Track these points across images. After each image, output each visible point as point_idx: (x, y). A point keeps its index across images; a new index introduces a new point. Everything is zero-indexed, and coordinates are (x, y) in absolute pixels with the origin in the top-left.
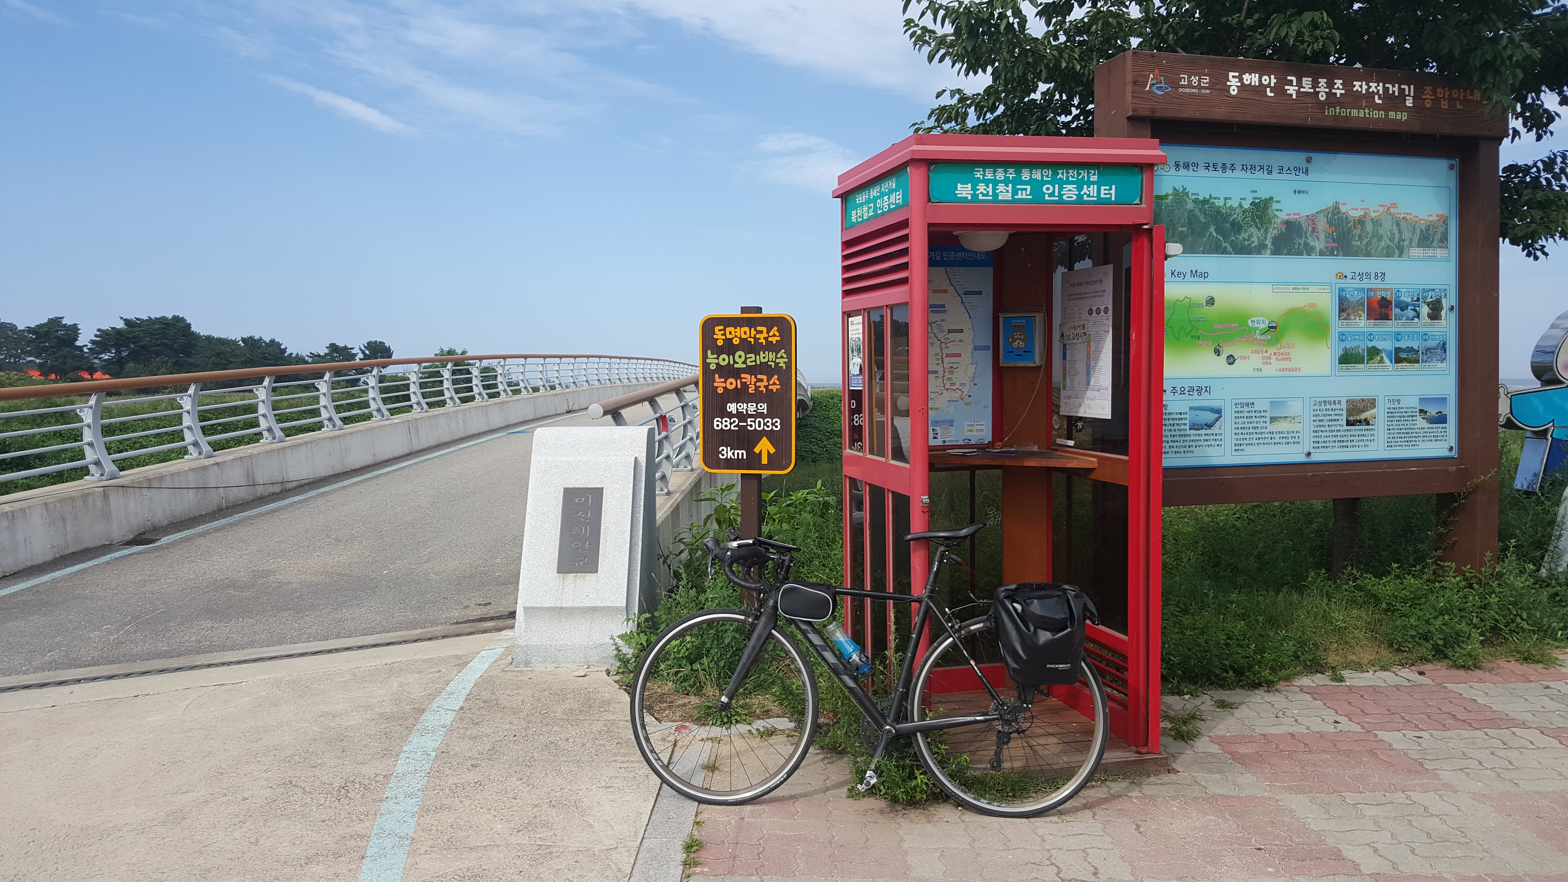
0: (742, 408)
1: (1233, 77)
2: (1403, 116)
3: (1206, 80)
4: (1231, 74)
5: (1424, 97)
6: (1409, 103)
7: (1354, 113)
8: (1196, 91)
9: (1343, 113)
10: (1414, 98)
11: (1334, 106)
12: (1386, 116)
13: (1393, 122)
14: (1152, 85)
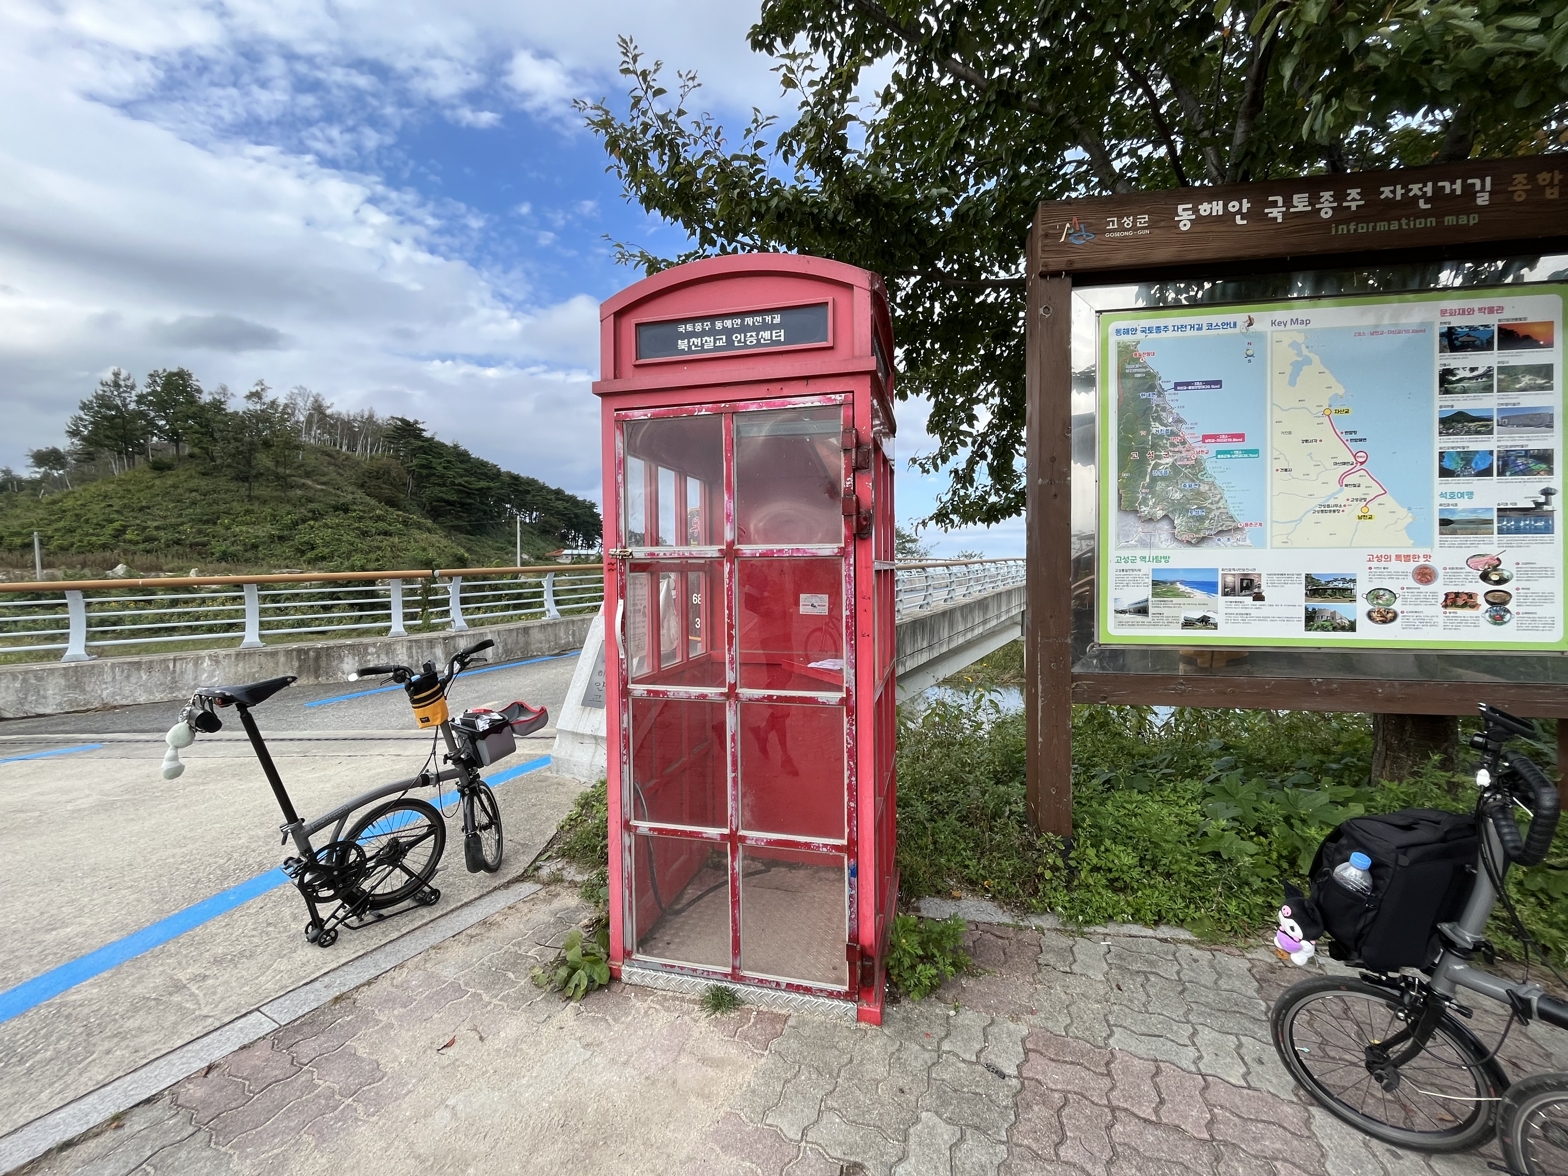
1: (1184, 210)
2: (1471, 219)
3: (1145, 219)
4: (1180, 208)
5: (1510, 189)
7: (1382, 226)
8: (1130, 233)
9: (1363, 229)
10: (1491, 193)
11: (1347, 222)
12: (1440, 223)
13: (1457, 228)
14: (1068, 235)
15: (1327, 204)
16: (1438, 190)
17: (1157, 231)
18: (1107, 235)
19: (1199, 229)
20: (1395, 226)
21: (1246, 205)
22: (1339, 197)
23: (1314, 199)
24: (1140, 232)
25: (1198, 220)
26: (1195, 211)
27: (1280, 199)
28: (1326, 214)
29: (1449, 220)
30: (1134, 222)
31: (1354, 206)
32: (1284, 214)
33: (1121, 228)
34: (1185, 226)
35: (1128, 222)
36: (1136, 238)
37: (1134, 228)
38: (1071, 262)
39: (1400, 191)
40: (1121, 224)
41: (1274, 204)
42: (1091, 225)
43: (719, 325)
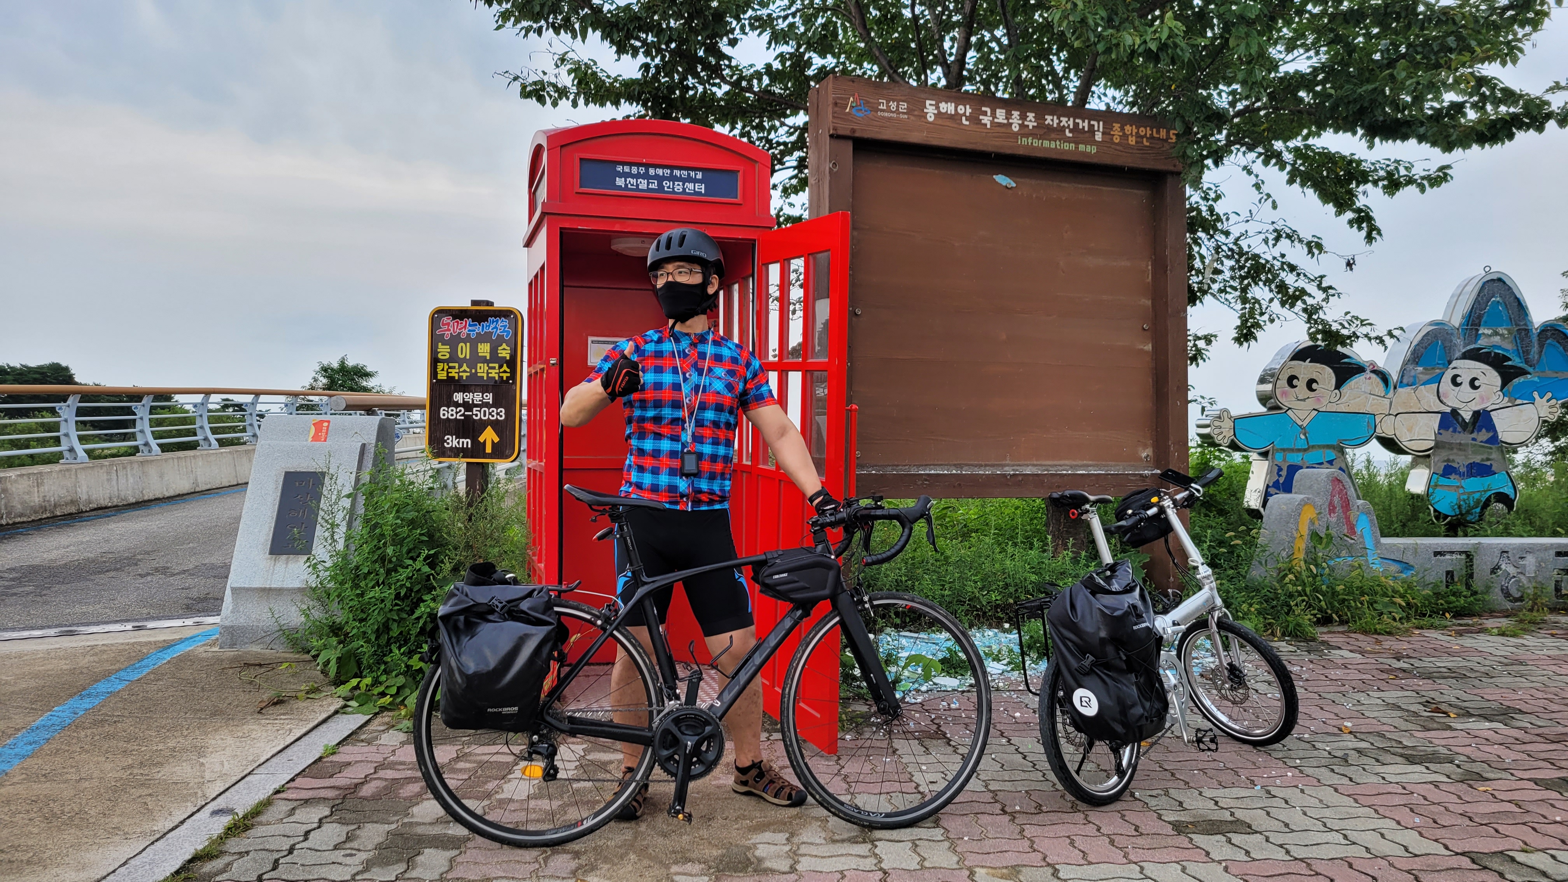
0: (469, 397)
1: (930, 104)
2: (1094, 149)
3: (904, 106)
4: (928, 102)
6: (1098, 137)
7: (1046, 144)
8: (894, 115)
9: (1036, 143)
10: (1103, 133)
11: (1027, 136)
12: (1077, 148)
13: (1084, 153)
14: (852, 107)
15: (1015, 121)
16: (1076, 125)
17: (912, 118)
18: (879, 113)
19: (940, 122)
20: (1053, 146)
21: (969, 111)
22: (1023, 117)
23: (1009, 116)
24: (902, 116)
25: (939, 115)
26: (938, 108)
27: (988, 110)
28: (1015, 128)
29: (1082, 147)
30: (898, 106)
31: (1031, 125)
32: (992, 122)
33: (888, 110)
34: (931, 118)
35: (893, 105)
36: (898, 119)
37: (897, 112)
38: (853, 131)
39: (1056, 121)
40: (888, 106)
41: (985, 114)
42: (868, 102)
43: (652, 171)
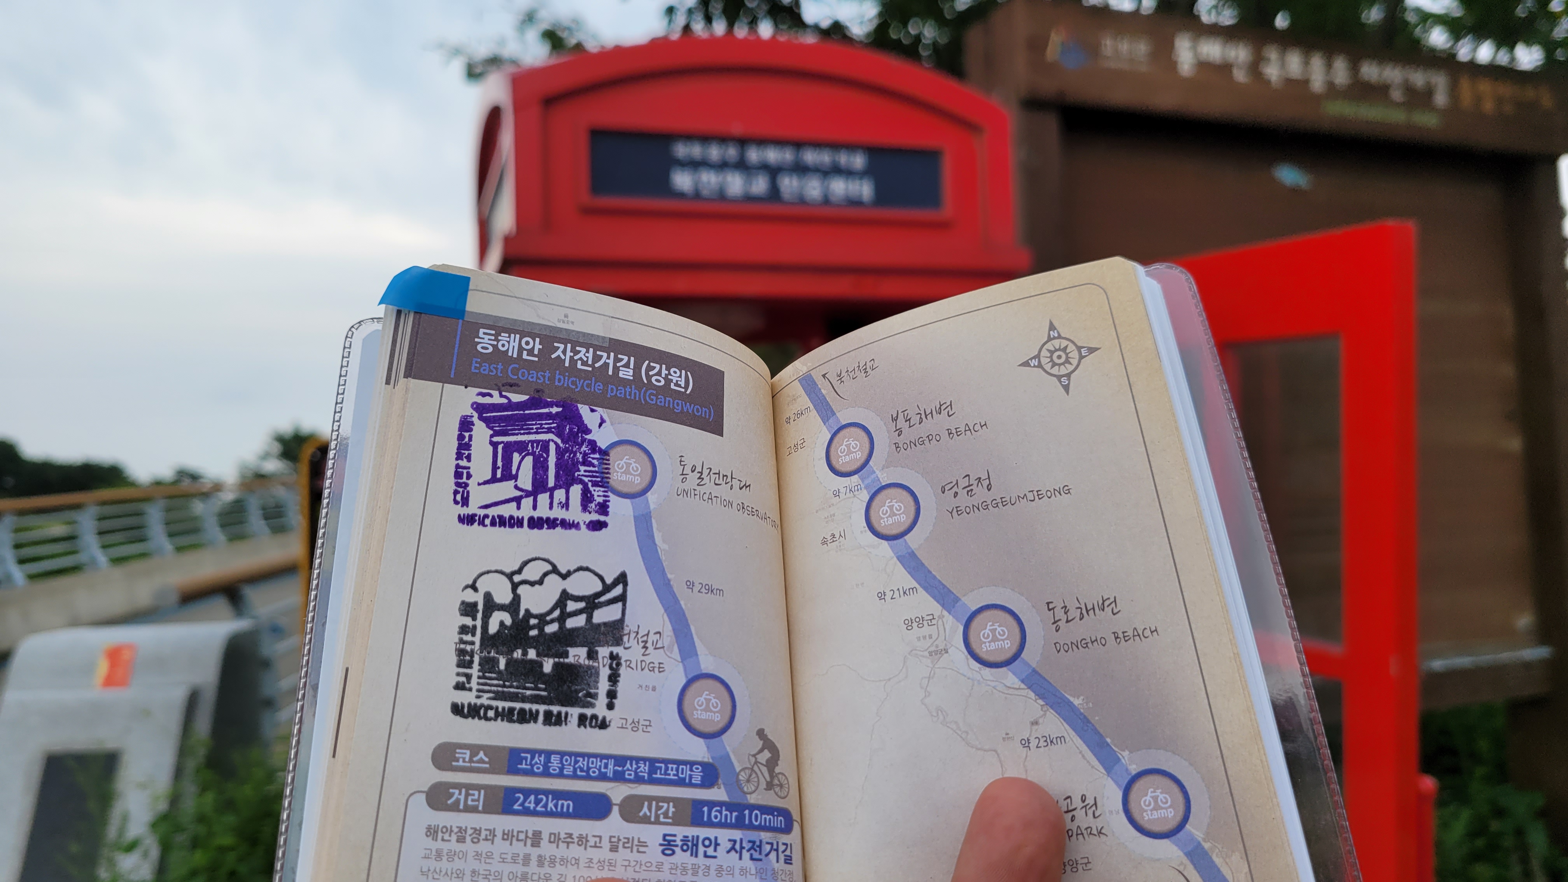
43: (753, 155)
